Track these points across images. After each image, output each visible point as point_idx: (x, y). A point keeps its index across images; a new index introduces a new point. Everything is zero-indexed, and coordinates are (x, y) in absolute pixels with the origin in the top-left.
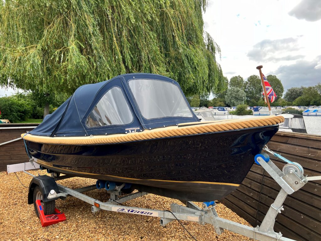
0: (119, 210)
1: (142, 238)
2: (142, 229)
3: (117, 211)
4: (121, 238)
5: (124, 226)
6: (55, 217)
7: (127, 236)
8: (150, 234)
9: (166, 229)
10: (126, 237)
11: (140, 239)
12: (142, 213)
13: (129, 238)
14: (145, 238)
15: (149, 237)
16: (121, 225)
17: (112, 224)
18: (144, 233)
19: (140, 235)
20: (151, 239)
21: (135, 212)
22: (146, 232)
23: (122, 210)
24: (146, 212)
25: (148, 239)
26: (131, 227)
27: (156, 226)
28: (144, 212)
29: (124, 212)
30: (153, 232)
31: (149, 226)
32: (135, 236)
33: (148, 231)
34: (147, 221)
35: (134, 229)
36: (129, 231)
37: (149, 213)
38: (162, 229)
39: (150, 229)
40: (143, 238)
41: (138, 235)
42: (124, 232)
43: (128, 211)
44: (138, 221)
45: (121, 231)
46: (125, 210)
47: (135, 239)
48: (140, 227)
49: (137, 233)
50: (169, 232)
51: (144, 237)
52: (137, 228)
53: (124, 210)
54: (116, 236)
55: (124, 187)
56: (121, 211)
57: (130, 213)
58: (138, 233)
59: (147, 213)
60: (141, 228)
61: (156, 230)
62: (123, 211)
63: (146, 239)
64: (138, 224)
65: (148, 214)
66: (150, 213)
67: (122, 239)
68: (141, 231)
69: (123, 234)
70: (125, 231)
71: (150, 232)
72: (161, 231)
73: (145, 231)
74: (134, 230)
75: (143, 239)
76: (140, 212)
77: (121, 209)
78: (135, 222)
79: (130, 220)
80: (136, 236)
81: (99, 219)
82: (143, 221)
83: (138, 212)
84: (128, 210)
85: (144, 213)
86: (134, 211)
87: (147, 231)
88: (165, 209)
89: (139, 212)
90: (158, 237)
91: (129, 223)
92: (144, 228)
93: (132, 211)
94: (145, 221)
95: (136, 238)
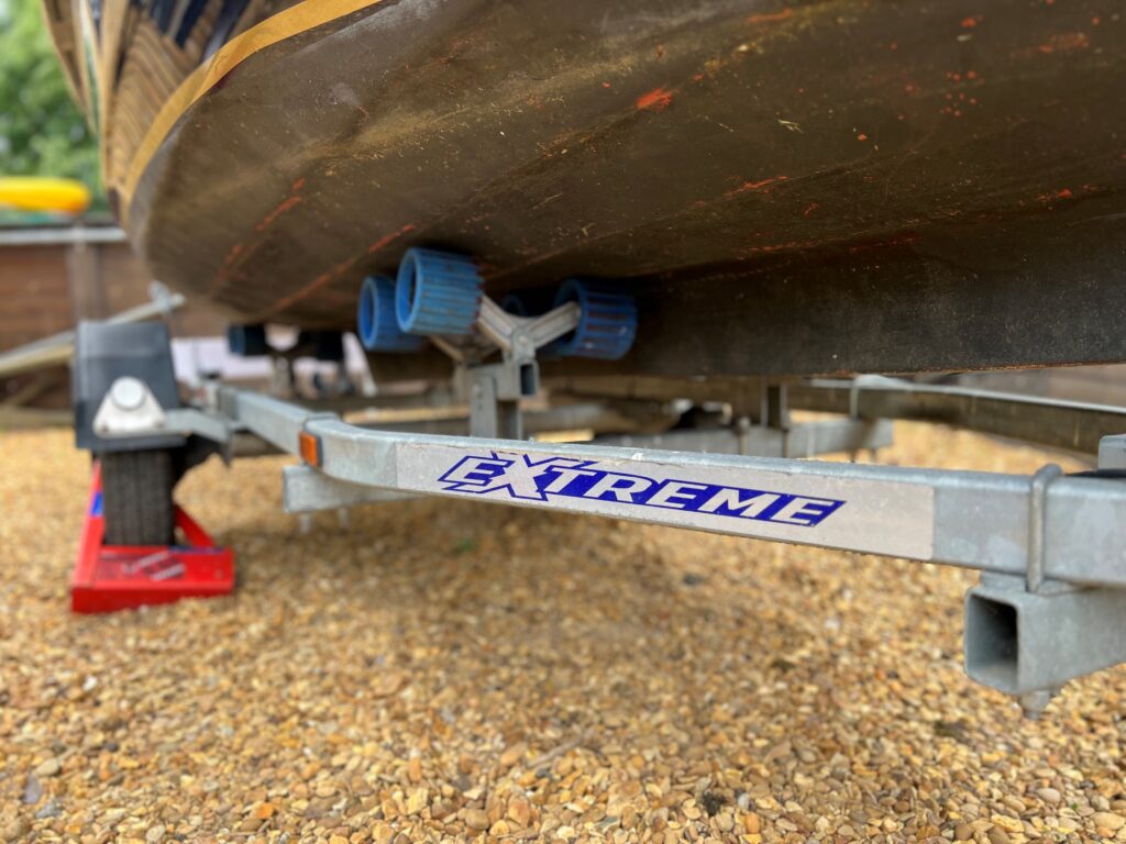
0: (459, 475)
1: (712, 804)
2: (736, 716)
3: (439, 489)
4: (516, 773)
5: (585, 673)
6: (164, 565)
7: (581, 763)
8: (800, 779)
9: (963, 751)
10: (566, 764)
11: (691, 809)
12: (692, 506)
13: (589, 781)
14: (752, 807)
15: (793, 807)
16: (566, 663)
17: (505, 650)
18: (742, 761)
19: (704, 766)
20: (807, 831)
21: (609, 496)
22: (765, 750)
23: (487, 479)
24: (745, 494)
25: (782, 824)
26: (639, 689)
27: (866, 709)
28: (713, 490)
29: (502, 496)
30: (838, 758)
31: (797, 703)
32: (655, 776)
33: (785, 749)
34: (782, 666)
35: (656, 707)
36: (613, 721)
37: (784, 500)
38: (929, 751)
39: (808, 730)
40: (723, 801)
41: (681, 763)
42: (565, 724)
43: (542, 482)
44: (708, 655)
45: (544, 712)
46: (510, 475)
47: (651, 797)
48: (712, 702)
49: (673, 749)
50: (1012, 789)
51: (738, 793)
52: (692, 705)
53: (499, 471)
54: (487, 747)
55: (568, 337)
56: (473, 492)
57: (557, 502)
58: (682, 750)
59: (759, 505)
60: (723, 711)
61: (862, 743)
62: (497, 481)
63: (753, 819)
64: (700, 677)
65: (765, 515)
66: (796, 506)
67: (530, 776)
68: (722, 735)
69: (551, 733)
70: (574, 718)
71: (809, 756)
72: (917, 761)
73: (760, 743)
74: (661, 716)
75: (724, 818)
76: (671, 490)
77: (471, 466)
78: (678, 655)
79: (650, 641)
80: (664, 770)
81: (433, 613)
82: (748, 658)
83: (641, 486)
84: (540, 470)
85: (714, 502)
86: (605, 485)
87: (773, 742)
88: (929, 599)
89: (656, 487)
90: (890, 823)
91: (629, 657)
92: (754, 718)
93: (579, 487)
94: (769, 660)
95: (657, 790)
